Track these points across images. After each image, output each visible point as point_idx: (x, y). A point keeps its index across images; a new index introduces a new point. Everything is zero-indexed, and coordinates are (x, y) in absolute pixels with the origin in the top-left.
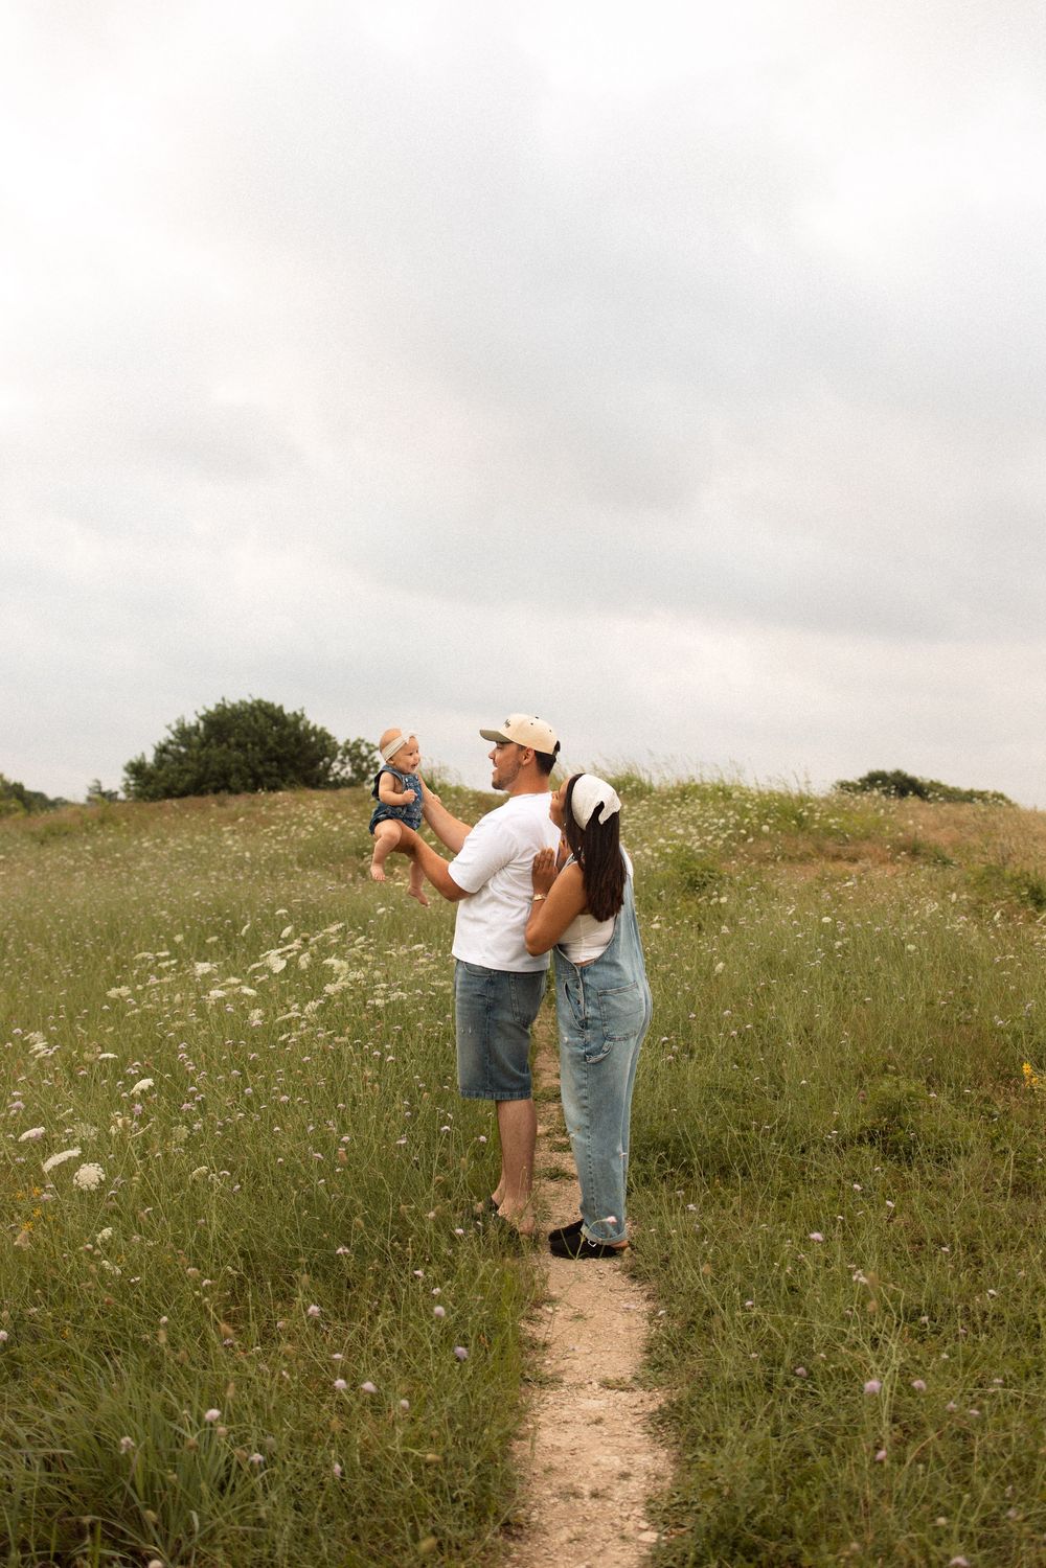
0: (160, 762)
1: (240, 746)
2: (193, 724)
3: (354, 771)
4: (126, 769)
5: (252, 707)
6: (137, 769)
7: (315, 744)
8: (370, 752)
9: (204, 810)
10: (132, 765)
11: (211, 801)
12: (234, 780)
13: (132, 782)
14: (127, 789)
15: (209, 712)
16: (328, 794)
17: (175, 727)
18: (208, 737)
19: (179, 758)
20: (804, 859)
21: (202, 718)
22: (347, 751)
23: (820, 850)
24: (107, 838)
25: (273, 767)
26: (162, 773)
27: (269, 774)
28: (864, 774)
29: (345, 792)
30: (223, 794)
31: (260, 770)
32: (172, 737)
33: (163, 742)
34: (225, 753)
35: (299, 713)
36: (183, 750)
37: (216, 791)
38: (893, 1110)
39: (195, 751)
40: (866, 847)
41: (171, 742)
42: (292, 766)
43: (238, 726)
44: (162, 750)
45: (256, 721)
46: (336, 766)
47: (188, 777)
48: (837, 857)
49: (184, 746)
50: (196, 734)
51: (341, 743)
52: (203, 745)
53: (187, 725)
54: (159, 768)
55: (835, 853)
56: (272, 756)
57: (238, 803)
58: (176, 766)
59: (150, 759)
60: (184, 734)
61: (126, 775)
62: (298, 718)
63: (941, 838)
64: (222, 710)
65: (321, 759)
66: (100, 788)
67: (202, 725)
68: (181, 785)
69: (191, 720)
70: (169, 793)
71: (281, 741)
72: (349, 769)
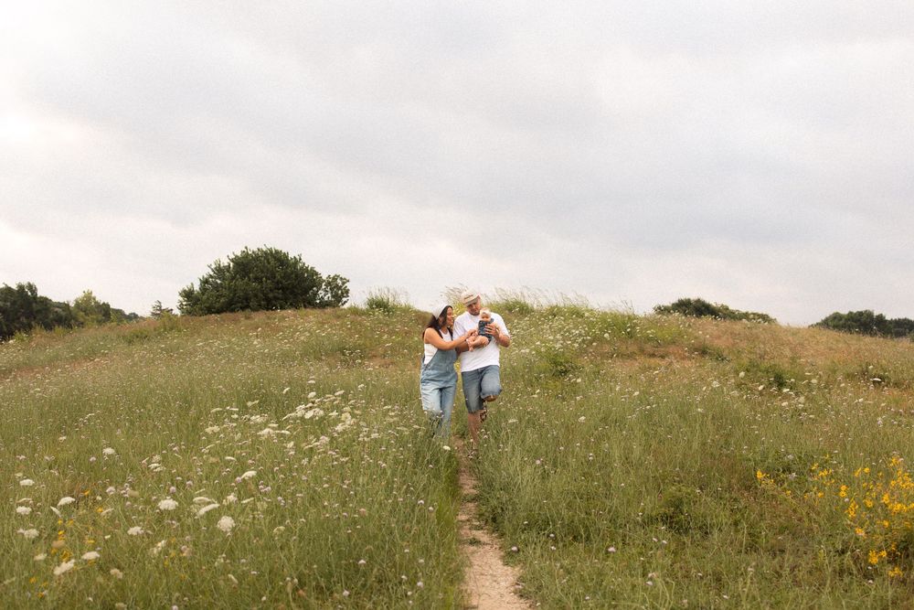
0: (203, 290)
1: (256, 279)
2: (226, 264)
3: (333, 296)
4: (180, 294)
5: (266, 253)
6: (188, 295)
7: (307, 279)
8: (344, 283)
9: (236, 321)
10: (184, 291)
11: (240, 315)
12: (253, 303)
13: (184, 303)
14: (181, 307)
15: (236, 256)
16: (317, 311)
17: (213, 266)
18: (236, 273)
19: (216, 287)
20: (631, 356)
21: (232, 260)
22: (329, 284)
23: (642, 351)
24: (173, 339)
25: (279, 294)
26: (205, 297)
27: (276, 299)
28: (675, 300)
29: (329, 310)
30: (248, 311)
31: (271, 295)
32: (212, 273)
33: (206, 276)
34: (247, 284)
35: (298, 257)
36: (219, 282)
37: (243, 309)
38: (677, 504)
39: (227, 282)
40: (671, 349)
41: (211, 276)
42: (292, 293)
43: (256, 266)
44: (205, 282)
45: (269, 263)
46: (321, 293)
47: (222, 300)
48: (653, 355)
49: (220, 279)
50: (228, 271)
51: (324, 278)
52: (233, 278)
53: (222, 265)
54: (203, 294)
55: (652, 352)
56: (278, 286)
57: (260, 317)
58: (215, 292)
59: (197, 288)
60: (220, 271)
61: (181, 299)
62: (296, 261)
63: (721, 344)
64: (246, 255)
65: (311, 288)
66: (160, 307)
67: (232, 264)
68: (217, 305)
69: (225, 262)
70: (210, 310)
71: (286, 276)
72: (329, 295)
